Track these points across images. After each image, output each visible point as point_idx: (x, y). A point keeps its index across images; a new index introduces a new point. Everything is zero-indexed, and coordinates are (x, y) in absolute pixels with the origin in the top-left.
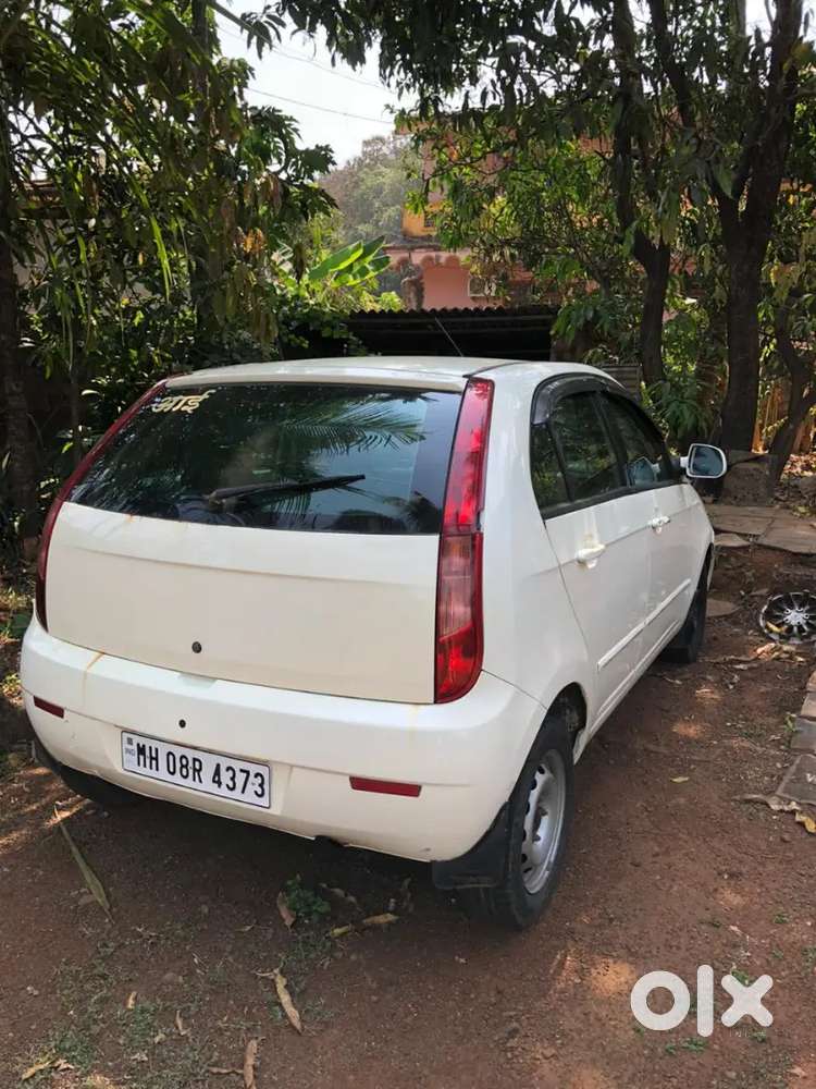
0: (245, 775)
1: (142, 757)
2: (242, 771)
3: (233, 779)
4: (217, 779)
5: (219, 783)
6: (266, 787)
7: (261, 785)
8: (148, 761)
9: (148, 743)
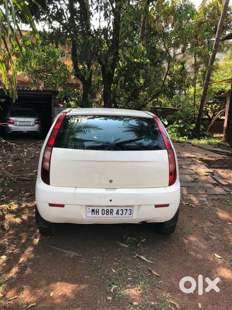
0: (126, 210)
1: (93, 213)
2: (125, 209)
3: (122, 212)
4: (117, 213)
5: (118, 214)
6: (132, 212)
7: (131, 212)
8: (95, 213)
9: (95, 208)
